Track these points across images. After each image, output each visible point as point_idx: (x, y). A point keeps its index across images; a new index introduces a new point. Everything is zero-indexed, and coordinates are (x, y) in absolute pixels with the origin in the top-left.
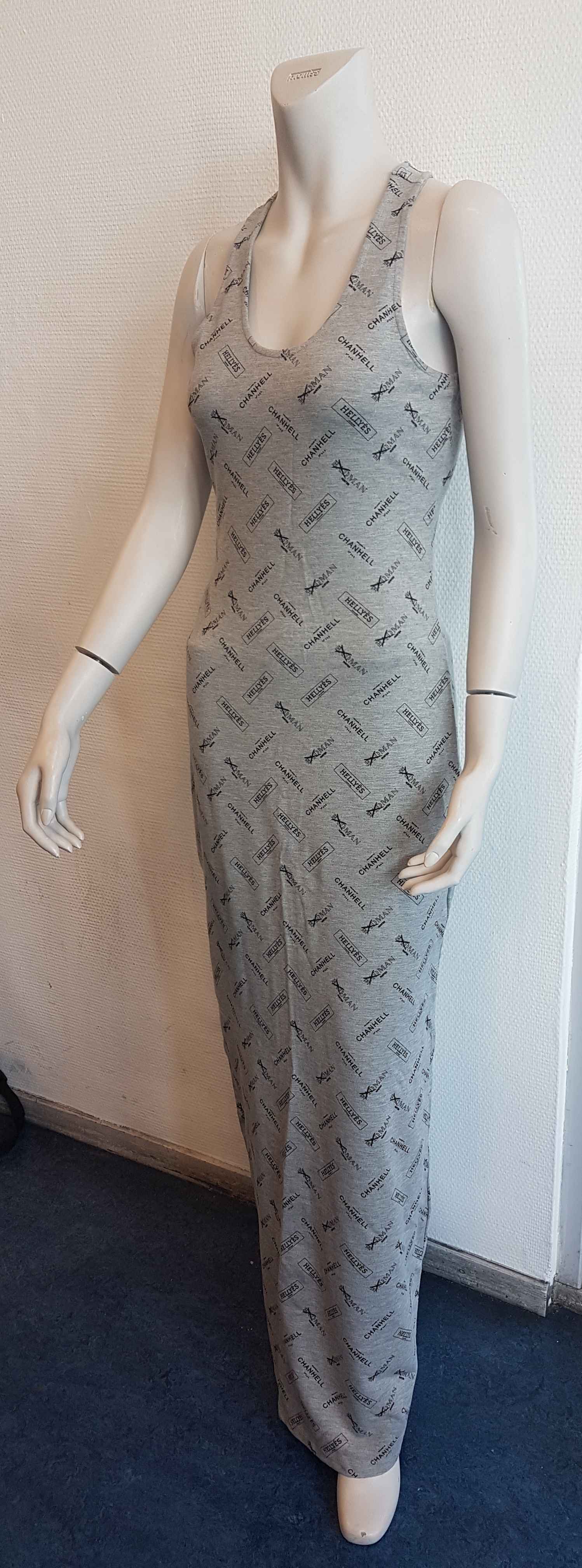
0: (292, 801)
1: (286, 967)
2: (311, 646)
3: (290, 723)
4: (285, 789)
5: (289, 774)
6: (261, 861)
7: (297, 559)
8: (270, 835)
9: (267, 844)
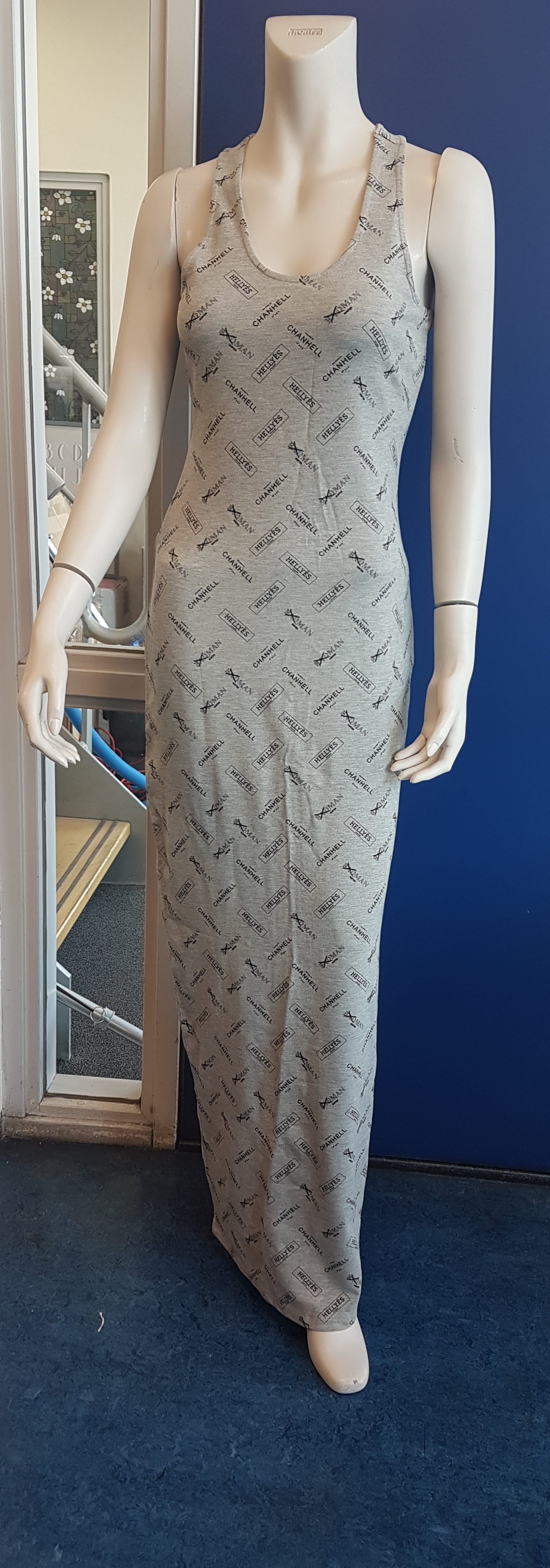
0: (298, 703)
1: (288, 862)
2: (325, 554)
3: (299, 629)
4: (292, 693)
5: (296, 678)
6: (262, 766)
7: (312, 470)
8: (273, 739)
9: (269, 749)
